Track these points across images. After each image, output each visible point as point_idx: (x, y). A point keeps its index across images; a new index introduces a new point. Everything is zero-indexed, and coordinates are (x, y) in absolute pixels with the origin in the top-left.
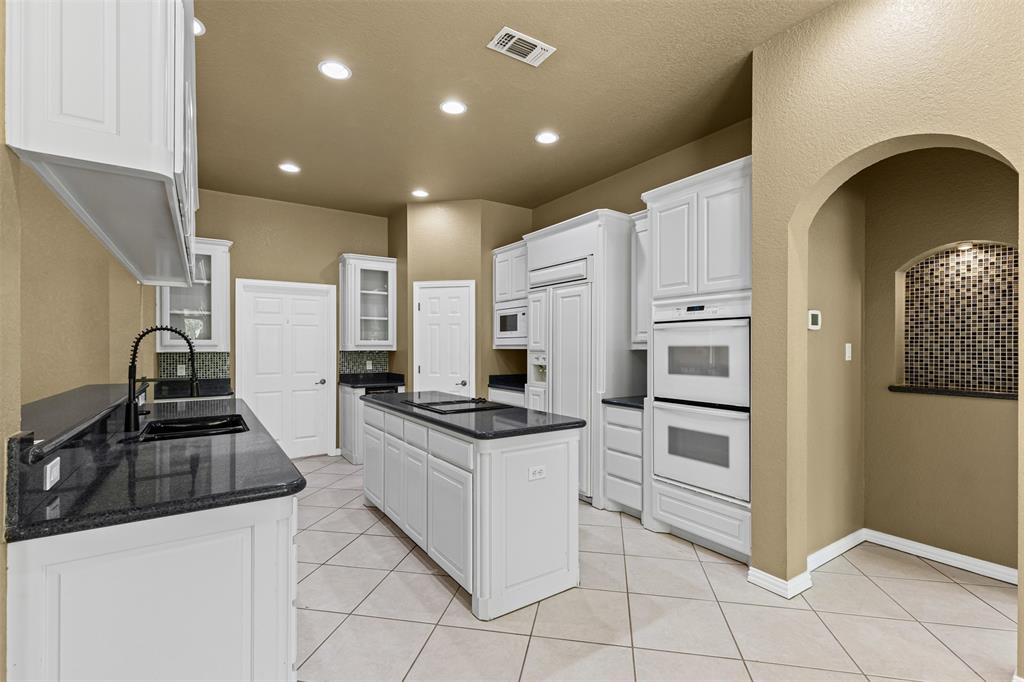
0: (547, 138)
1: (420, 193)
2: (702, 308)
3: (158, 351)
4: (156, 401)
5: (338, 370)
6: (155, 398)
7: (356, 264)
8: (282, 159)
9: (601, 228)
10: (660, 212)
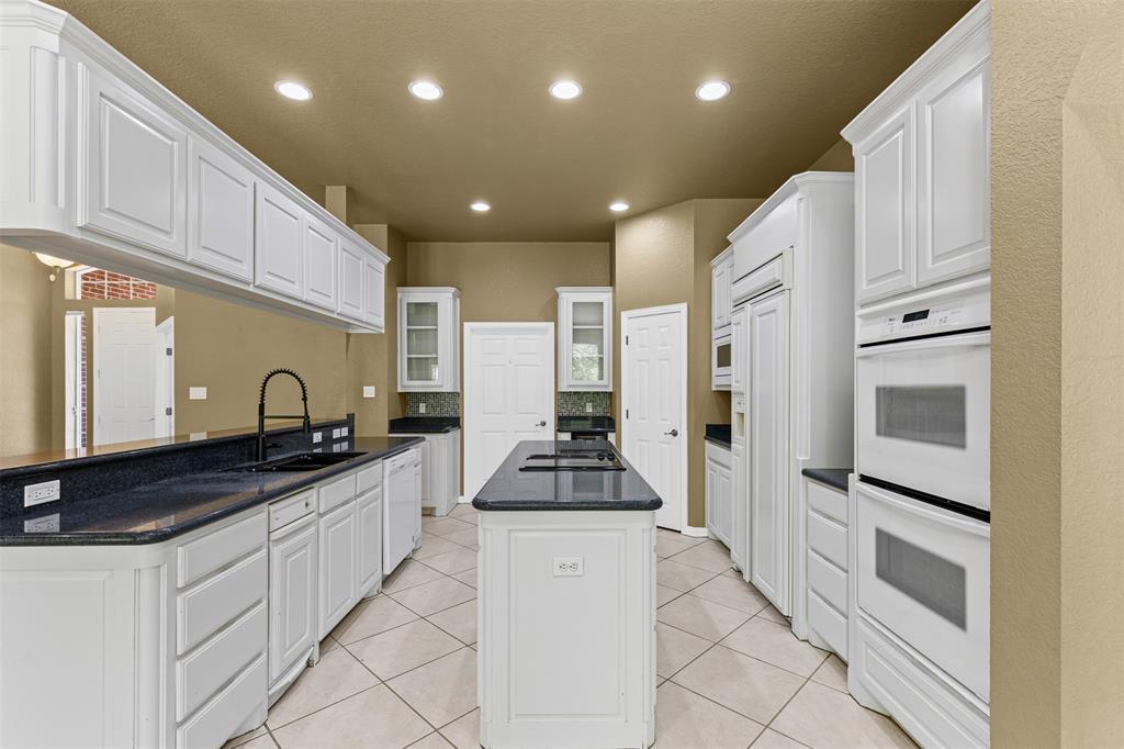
0: (713, 90)
1: (619, 207)
2: (924, 314)
3: (399, 390)
4: (390, 435)
5: (557, 412)
6: (390, 432)
7: (568, 297)
8: (473, 200)
9: (803, 204)
10: (866, 154)
